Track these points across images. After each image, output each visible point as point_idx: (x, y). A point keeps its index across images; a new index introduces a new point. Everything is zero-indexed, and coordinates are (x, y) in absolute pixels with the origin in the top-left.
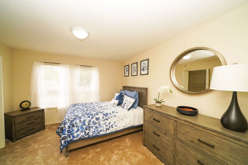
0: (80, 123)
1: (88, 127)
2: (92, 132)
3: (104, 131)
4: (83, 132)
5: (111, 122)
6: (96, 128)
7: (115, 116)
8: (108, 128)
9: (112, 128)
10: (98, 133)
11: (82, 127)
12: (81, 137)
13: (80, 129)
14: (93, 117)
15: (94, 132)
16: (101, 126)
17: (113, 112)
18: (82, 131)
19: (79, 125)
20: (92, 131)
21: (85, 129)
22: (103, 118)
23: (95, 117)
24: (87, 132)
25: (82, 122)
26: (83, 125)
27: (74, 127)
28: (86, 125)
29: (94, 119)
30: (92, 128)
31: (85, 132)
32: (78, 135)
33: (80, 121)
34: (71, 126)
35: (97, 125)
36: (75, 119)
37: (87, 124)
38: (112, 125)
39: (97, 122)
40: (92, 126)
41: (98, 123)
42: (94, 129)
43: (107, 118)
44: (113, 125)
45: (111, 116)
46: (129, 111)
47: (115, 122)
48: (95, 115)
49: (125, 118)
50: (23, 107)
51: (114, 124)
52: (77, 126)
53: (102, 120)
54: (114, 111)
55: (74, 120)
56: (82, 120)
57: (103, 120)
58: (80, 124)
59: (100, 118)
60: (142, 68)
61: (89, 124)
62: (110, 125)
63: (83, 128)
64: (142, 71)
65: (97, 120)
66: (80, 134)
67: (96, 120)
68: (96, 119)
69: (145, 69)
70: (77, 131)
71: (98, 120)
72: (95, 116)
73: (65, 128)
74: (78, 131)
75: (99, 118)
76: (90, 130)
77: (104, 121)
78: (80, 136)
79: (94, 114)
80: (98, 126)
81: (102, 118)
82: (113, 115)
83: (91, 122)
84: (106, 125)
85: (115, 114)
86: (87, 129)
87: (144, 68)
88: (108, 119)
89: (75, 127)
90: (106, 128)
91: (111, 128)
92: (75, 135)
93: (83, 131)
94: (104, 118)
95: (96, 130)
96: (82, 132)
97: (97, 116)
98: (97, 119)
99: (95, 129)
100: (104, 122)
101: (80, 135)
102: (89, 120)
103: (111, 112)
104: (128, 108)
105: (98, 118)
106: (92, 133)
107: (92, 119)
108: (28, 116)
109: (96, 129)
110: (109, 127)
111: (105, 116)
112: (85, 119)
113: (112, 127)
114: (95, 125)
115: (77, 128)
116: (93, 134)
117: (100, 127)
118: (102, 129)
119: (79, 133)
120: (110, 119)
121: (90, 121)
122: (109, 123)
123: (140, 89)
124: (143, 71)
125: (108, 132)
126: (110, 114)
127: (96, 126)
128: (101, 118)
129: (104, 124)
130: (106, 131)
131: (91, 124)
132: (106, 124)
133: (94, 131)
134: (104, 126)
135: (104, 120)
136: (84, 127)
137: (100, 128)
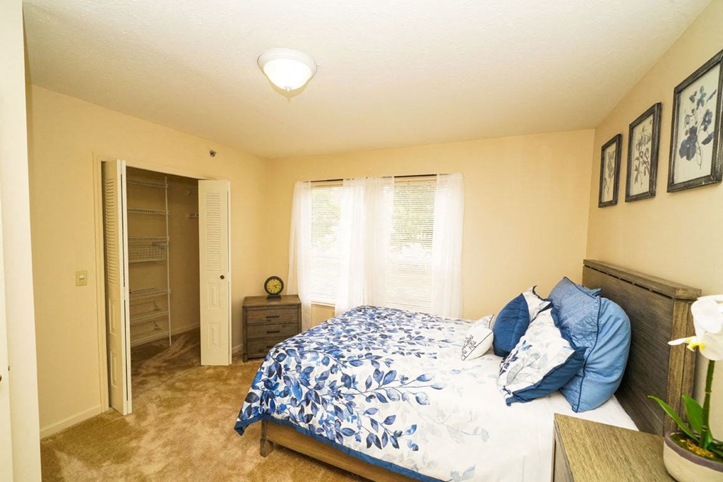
0: (295, 372)
1: (313, 396)
2: (319, 419)
3: (358, 440)
4: (296, 403)
5: (394, 416)
6: (336, 414)
7: (422, 401)
8: (377, 439)
9: (394, 446)
10: (339, 435)
11: (298, 386)
12: (288, 417)
13: (291, 389)
14: (336, 366)
15: (324, 424)
16: (355, 414)
17: (420, 379)
18: (295, 400)
19: (292, 377)
20: (323, 416)
21: (303, 399)
22: (368, 385)
23: (344, 370)
24: (308, 410)
25: (302, 370)
26: (302, 383)
27: (280, 379)
28: (310, 385)
29: (337, 377)
30: (324, 404)
31: (302, 411)
32: (283, 407)
33: (299, 366)
34: (276, 373)
35: (341, 403)
36: (289, 355)
37: (313, 383)
38: (395, 433)
39: (344, 390)
40: (324, 397)
41: (347, 395)
42: (328, 412)
43: (383, 393)
44: (400, 435)
45: (402, 390)
46: (509, 404)
47: (414, 427)
48: (348, 364)
49: (475, 432)
50: (269, 290)
51: (410, 437)
52: (287, 379)
53: (361, 393)
54: (427, 377)
55: (285, 356)
56: (304, 365)
57: (368, 394)
58: (294, 375)
59: (356, 380)
60: (682, 137)
61: (318, 387)
62: (392, 429)
63: (299, 390)
64: (681, 162)
65: (346, 386)
66: (288, 406)
67: (343, 383)
68: (342, 381)
69: (702, 136)
70: (282, 394)
71: (348, 386)
72: (346, 367)
73: (262, 370)
74: (286, 393)
75: (354, 379)
76: (317, 409)
77: (369, 398)
78: (286, 414)
79: (345, 359)
80: (343, 408)
81: (365, 386)
82: (414, 390)
83: (327, 382)
84: (373, 422)
85: (424, 390)
86: (308, 402)
87: (693, 131)
88: (388, 399)
89: (282, 377)
90: (371, 435)
91: (390, 444)
92: (279, 401)
93: (298, 403)
94: (371, 388)
95: (333, 419)
96: (294, 402)
97: (350, 371)
98: (347, 381)
99: (331, 412)
100: (368, 406)
101: (286, 411)
102: (322, 374)
103: (413, 375)
104: (514, 388)
105: (350, 377)
106: (320, 422)
107: (332, 373)
108: (269, 313)
109: (336, 418)
110: (385, 436)
111: (379, 382)
112: (313, 364)
113: (396, 441)
114: (337, 399)
115: (285, 382)
116: (321, 427)
117: (350, 417)
118: (353, 426)
119: (286, 400)
120: (396, 402)
121: (323, 377)
122: (388, 421)
123: (648, 289)
124: (688, 158)
125: (375, 452)
126: (404, 379)
127: (340, 406)
128: (361, 385)
129: (367, 412)
130: (369, 445)
131: (323, 390)
132: (372, 417)
133: (327, 421)
134: (366, 421)
135: (371, 397)
136: (305, 390)
137: (348, 420)
